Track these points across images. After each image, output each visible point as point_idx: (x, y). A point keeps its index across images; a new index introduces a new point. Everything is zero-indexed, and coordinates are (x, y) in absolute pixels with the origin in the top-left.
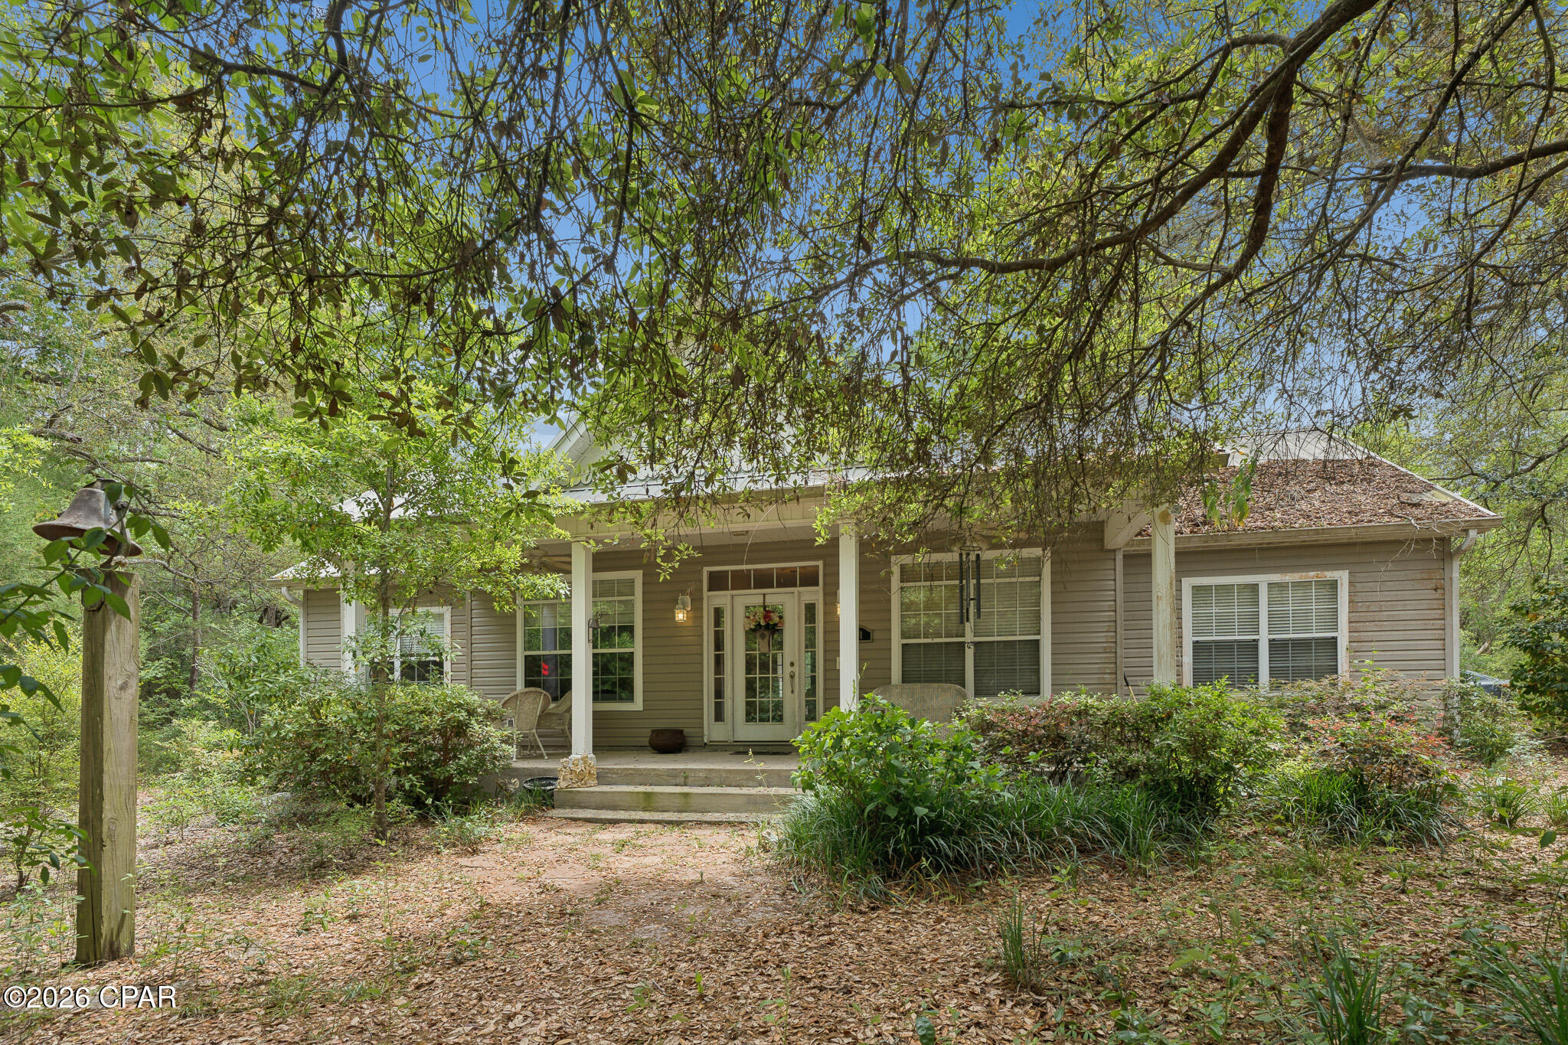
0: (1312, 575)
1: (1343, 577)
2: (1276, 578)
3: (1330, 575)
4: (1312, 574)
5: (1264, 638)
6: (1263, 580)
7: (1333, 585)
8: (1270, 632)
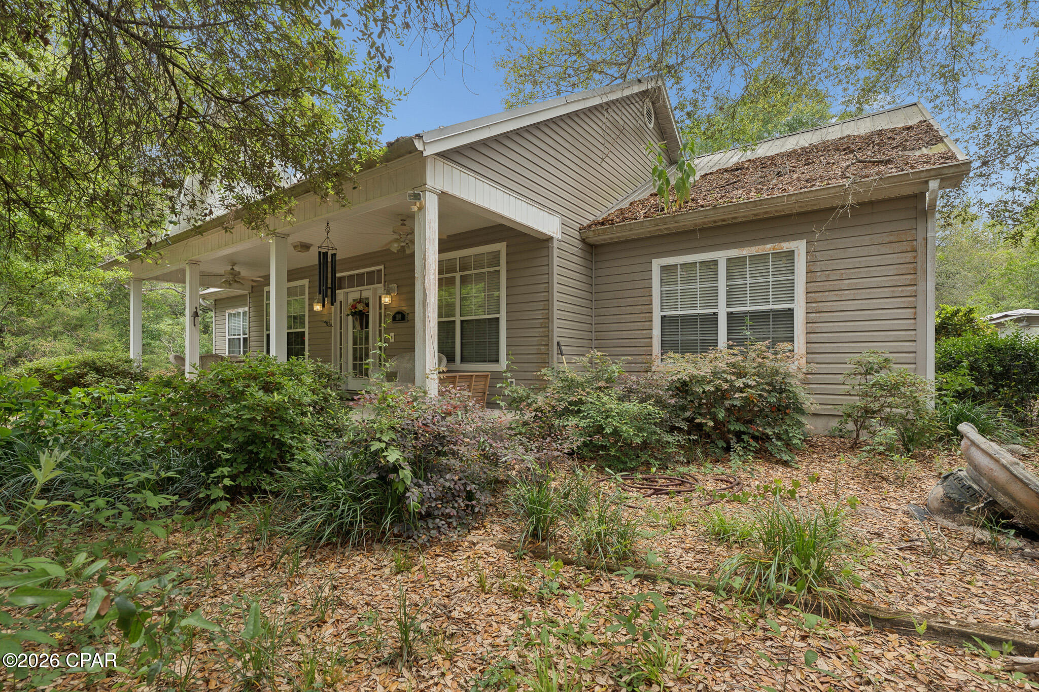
0: (768, 248)
1: (799, 247)
2: (734, 253)
3: (786, 246)
4: (769, 246)
5: (722, 311)
6: (722, 256)
7: (790, 255)
8: (728, 305)
